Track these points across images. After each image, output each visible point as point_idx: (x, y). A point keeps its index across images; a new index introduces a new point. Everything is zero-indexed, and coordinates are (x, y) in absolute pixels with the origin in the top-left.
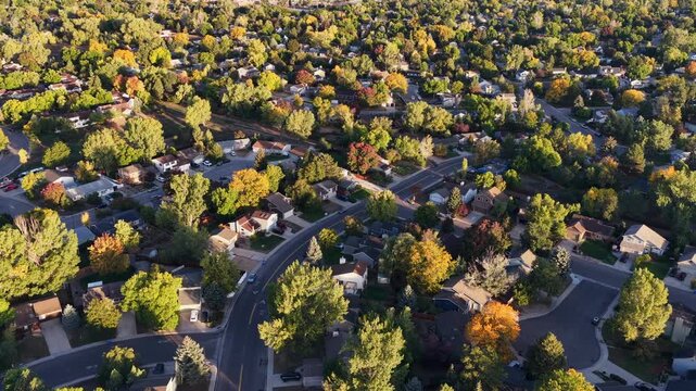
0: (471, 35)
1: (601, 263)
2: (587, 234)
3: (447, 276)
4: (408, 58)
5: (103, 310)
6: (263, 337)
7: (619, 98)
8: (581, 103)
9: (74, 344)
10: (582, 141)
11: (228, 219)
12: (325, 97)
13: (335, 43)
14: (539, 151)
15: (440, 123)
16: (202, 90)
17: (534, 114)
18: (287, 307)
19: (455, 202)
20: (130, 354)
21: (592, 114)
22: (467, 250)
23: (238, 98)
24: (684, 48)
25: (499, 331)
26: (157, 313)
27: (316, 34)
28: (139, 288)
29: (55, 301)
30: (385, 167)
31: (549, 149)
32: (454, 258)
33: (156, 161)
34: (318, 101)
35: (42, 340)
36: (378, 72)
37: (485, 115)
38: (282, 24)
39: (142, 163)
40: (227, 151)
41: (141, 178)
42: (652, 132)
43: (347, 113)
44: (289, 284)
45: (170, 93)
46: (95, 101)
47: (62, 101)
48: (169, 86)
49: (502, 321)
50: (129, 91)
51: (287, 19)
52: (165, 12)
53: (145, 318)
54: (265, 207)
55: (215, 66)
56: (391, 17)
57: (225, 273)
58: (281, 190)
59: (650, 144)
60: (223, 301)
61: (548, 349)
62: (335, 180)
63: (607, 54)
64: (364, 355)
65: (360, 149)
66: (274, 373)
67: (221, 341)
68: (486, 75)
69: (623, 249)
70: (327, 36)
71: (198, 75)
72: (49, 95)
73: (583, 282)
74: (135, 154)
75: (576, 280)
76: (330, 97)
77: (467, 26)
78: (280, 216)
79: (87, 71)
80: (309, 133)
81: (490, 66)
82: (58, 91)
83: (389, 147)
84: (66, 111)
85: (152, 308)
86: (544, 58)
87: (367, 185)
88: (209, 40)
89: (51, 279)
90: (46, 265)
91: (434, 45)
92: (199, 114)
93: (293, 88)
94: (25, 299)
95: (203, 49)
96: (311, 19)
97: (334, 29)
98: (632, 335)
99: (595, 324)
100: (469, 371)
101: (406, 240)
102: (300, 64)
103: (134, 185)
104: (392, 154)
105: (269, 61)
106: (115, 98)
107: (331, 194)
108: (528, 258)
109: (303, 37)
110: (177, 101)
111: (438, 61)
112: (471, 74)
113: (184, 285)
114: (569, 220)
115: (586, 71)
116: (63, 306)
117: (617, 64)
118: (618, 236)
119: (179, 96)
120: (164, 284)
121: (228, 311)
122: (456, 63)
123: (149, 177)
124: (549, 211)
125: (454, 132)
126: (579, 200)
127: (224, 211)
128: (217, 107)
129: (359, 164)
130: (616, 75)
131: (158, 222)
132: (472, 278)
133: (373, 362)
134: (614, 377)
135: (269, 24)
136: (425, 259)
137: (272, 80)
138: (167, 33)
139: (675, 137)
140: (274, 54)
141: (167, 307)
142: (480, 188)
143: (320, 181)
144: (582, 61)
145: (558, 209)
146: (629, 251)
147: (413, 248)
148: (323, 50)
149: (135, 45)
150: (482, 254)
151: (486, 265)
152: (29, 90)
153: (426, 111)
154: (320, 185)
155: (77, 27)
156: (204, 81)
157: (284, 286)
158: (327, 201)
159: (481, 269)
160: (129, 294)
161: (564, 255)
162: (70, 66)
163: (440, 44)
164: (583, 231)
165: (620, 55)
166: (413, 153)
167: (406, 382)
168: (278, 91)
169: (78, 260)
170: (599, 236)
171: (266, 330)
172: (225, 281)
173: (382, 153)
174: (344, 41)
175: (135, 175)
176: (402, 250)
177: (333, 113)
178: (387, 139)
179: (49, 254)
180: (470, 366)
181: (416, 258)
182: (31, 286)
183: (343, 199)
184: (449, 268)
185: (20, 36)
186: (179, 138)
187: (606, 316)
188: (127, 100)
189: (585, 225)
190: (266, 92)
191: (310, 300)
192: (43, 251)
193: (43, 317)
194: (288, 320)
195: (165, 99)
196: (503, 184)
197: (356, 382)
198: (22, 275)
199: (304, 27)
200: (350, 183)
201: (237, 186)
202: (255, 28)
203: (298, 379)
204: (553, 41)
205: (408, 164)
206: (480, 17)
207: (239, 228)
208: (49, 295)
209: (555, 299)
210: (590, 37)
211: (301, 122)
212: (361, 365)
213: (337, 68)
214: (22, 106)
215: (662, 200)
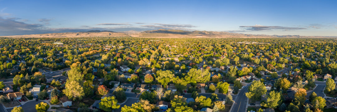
0: (291, 48)
1: (321, 82)
2: (318, 77)
3: (290, 86)
4: (279, 52)
5: (212, 87)
6: (246, 95)
7: (319, 56)
8: (313, 57)
9: (206, 92)
10: (314, 62)
11: (240, 76)
12: (262, 57)
13: (265, 49)
14: (306, 64)
15: (286, 62)
16: (238, 55)
17: (304, 59)
18: (252, 89)
19: (290, 74)
20: (217, 95)
21: (315, 59)
22: (294, 81)
23: (245, 57)
24: (328, 49)
25: (302, 94)
26: (223, 89)
27: (261, 48)
28: (220, 84)
29: (204, 84)
30: (275, 69)
31: (308, 64)
32: (291, 83)
33: (228, 66)
34: (261, 58)
35: (200, 90)
36: (273, 54)
37: (295, 60)
38: (254, 47)
39: (225, 66)
40: (242, 66)
41: (224, 68)
42: (326, 60)
43: (267, 60)
44: (253, 85)
45: (232, 56)
46: (218, 56)
47: (213, 55)
48: (232, 55)
49: (303, 92)
50: (225, 55)
51: (255, 46)
52: (233, 44)
53: (221, 90)
54: (249, 75)
55: (241, 52)
56: (275, 46)
57: (239, 84)
58: (252, 72)
59: (326, 62)
60: (238, 90)
61: (314, 95)
62: (264, 71)
63: (316, 50)
64: (271, 98)
65: (270, 65)
66: (249, 104)
67: (237, 97)
68: (294, 54)
69: (325, 78)
70: (263, 48)
71: (237, 53)
72: (211, 54)
73: (318, 85)
74: (223, 64)
75: (317, 85)
76: (263, 58)
77: (290, 47)
78: (252, 77)
79: (218, 52)
80: (259, 63)
81: (295, 52)
82: (212, 54)
83: (276, 65)
84: (213, 57)
85: (222, 88)
86: (305, 51)
87: (271, 73)
88: (240, 48)
89: (204, 81)
90: (204, 77)
91: (284, 50)
92: (237, 59)
93: (256, 56)
94: (199, 83)
95: (239, 49)
96: (260, 46)
97: (264, 47)
98: (330, 90)
99: (322, 91)
100: (296, 101)
101: (280, 79)
102: (257, 52)
103: (223, 70)
104: (276, 67)
105: (251, 52)
106: (222, 56)
107: (263, 74)
108: (307, 82)
109: (258, 48)
110: (233, 57)
111: (285, 52)
112: (291, 54)
113: (230, 86)
114: (314, 75)
115: (312, 53)
116: (206, 85)
117: (318, 51)
118: (323, 76)
119: (233, 56)
120: (226, 84)
121: (239, 93)
122: (289, 52)
123: (226, 68)
124: (309, 74)
125: (289, 63)
126: (315, 72)
127: (240, 75)
128: (241, 59)
129: (269, 68)
130: (318, 53)
131: (226, 76)
132: (295, 86)
133: (273, 99)
134: (328, 98)
135: (252, 47)
136: (284, 83)
137: (252, 54)
138: (233, 48)
139: (329, 60)
140: (252, 51)
141: (226, 89)
142: (295, 71)
143: (261, 71)
144: (312, 51)
145: (311, 73)
146: (326, 78)
147: (282, 81)
148: (262, 51)
149: (226, 49)
150: (297, 81)
151: (298, 83)
152: (208, 53)
153: (283, 59)
154: (261, 72)
155: (217, 46)
156: (238, 54)
157: (252, 85)
158: (262, 75)
159: (297, 84)
160: (218, 85)
161: (314, 80)
162: (215, 51)
163: (285, 49)
164: (317, 77)
165: (318, 50)
166: (281, 66)
167: (281, 104)
168: (253, 57)
169: (210, 78)
170: (320, 77)
171: (247, 94)
172: (239, 86)
173: (274, 67)
174: (266, 49)
175: (223, 68)
176: (279, 81)
177: (264, 60)
178: (275, 64)
179: (205, 76)
180: (297, 100)
181: (282, 82)
182: (201, 81)
183: (266, 75)
184: (290, 85)
185: (208, 47)
186: (233, 63)
187: (324, 89)
188: (224, 56)
189: (317, 76)
190: (250, 56)
191: (258, 88)
192: (204, 75)
193: (202, 86)
194: (252, 92)
195: (231, 57)
196: (300, 70)
197: (269, 104)
198: (200, 78)
199: (258, 47)
200: (267, 72)
201: (243, 70)
202: (249, 47)
203: (254, 105)
204: (306, 48)
205: (279, 69)
206: (292, 46)
207: (243, 78)
208: (204, 83)
209: (313, 88)
210: (312, 48)
211: (257, 61)
212: (270, 100)
213: (265, 53)
214: (206, 56)
215: (330, 69)
